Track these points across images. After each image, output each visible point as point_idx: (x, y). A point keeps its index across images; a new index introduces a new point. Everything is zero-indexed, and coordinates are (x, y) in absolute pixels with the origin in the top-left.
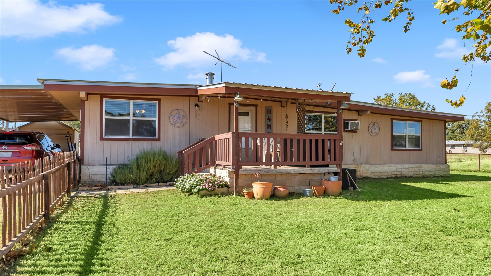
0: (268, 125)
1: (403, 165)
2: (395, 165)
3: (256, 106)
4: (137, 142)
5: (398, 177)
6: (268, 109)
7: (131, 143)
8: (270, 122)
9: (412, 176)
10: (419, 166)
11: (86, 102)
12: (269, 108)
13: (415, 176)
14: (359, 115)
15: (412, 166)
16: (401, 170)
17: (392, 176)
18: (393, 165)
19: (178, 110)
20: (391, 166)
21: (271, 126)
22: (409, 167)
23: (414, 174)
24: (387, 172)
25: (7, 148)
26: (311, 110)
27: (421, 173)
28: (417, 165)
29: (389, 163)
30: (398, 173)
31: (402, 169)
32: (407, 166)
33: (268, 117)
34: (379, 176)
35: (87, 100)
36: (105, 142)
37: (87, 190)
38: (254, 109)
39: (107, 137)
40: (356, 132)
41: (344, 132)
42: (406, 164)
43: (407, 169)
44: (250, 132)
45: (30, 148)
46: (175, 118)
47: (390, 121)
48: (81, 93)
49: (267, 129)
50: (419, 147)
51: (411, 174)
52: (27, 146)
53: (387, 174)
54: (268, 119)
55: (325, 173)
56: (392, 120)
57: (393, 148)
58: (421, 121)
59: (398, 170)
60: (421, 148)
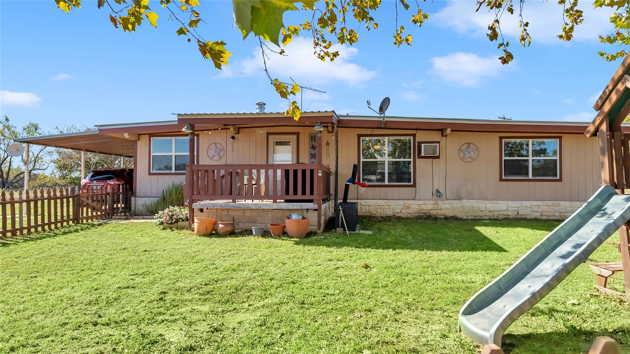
0: (312, 154)
1: (520, 202)
2: (505, 201)
3: (298, 134)
4: (179, 176)
5: (512, 218)
6: (312, 137)
7: (173, 177)
8: (314, 150)
9: (537, 217)
10: (553, 204)
11: (138, 141)
12: (313, 135)
13: (544, 218)
14: (442, 136)
15: (540, 203)
16: (516, 209)
17: (499, 216)
18: (500, 202)
19: (215, 143)
20: (497, 203)
21: (316, 155)
22: (533, 204)
23: (542, 215)
24: (490, 211)
25: (96, 182)
26: (369, 133)
27: (557, 214)
28: (549, 203)
29: (497, 198)
30: (509, 213)
31: (519, 208)
32: (528, 203)
33: (313, 145)
34: (475, 216)
35: (139, 140)
36: (153, 176)
37: (118, 218)
38: (294, 137)
39: (154, 172)
40: (438, 157)
41: (418, 158)
42: (528, 200)
43: (529, 208)
44: (291, 163)
45: (114, 183)
46: (212, 152)
47: (498, 140)
48: (125, 134)
49: (311, 159)
50: (556, 176)
51: (537, 215)
53: (491, 214)
54: (312, 148)
56: (501, 138)
57: (503, 178)
58: (560, 138)
59: (510, 209)
60: (558, 177)
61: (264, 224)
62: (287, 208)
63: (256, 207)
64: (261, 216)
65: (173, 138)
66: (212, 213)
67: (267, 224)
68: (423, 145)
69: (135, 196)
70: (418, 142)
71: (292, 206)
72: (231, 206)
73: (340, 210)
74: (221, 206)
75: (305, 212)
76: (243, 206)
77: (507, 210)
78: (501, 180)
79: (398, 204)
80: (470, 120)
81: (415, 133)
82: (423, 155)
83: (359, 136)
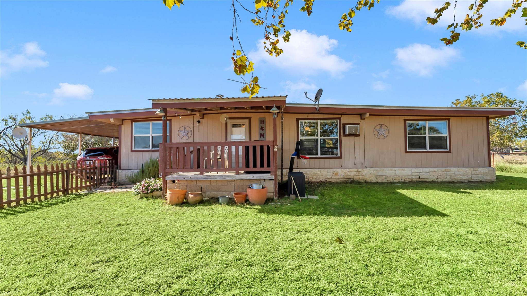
0: (261, 134)
1: (421, 169)
2: (410, 168)
3: (250, 118)
4: (155, 152)
5: (415, 181)
6: (261, 120)
7: (151, 153)
8: (263, 131)
9: (434, 180)
10: (445, 170)
11: (122, 125)
12: (262, 119)
13: (439, 180)
14: (361, 119)
15: (436, 169)
16: (418, 174)
17: (406, 180)
18: (406, 169)
19: (185, 126)
20: (404, 170)
21: (265, 134)
22: (430, 170)
23: (438, 179)
24: (399, 176)
25: (89, 158)
26: (306, 117)
27: (448, 177)
28: (443, 169)
29: (404, 166)
30: (413, 177)
31: (421, 173)
32: (427, 170)
33: (262, 127)
34: (388, 180)
35: (123, 124)
36: (134, 153)
37: (105, 188)
38: (247, 121)
39: (135, 149)
40: (358, 135)
41: (343, 136)
42: (427, 167)
43: (428, 173)
44: (245, 141)
45: (103, 159)
46: (182, 133)
47: (403, 122)
48: (111, 119)
49: (261, 137)
50: (447, 148)
51: (434, 178)
52: (100, 157)
53: (399, 178)
54: (261, 129)
55: (264, 180)
56: (405, 120)
57: (408, 151)
58: (449, 120)
59: (414, 174)
60: (448, 150)
61: (228, 192)
62: (248, 179)
63: (221, 178)
64: (225, 186)
65: (151, 123)
66: (182, 184)
67: (230, 192)
68: (347, 126)
69: (120, 169)
70: (343, 124)
71: (252, 177)
72: (199, 178)
73: (292, 179)
74: (190, 178)
75: (262, 182)
76: (210, 177)
77: (412, 175)
78: (406, 152)
79: (329, 172)
80: (384, 106)
81: (341, 117)
82: (347, 133)
83: (298, 120)
